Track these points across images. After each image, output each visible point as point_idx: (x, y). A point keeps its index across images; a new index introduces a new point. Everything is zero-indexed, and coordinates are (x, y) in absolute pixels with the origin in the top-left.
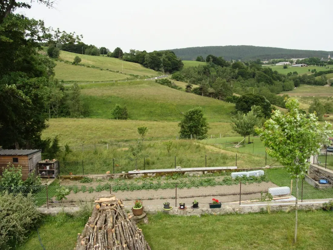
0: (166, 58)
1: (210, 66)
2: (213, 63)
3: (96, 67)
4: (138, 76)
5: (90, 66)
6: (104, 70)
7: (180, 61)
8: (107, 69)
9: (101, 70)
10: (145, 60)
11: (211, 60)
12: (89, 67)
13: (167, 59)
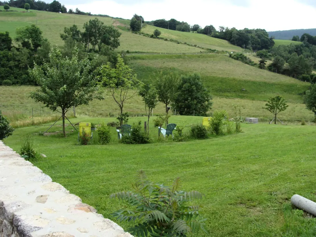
0: (256, 35)
1: (304, 45)
2: (307, 42)
3: (175, 41)
4: (215, 50)
5: (169, 40)
6: (182, 43)
7: (271, 39)
8: (185, 43)
9: (178, 43)
10: (232, 37)
11: (306, 39)
12: (166, 40)
13: (256, 37)
